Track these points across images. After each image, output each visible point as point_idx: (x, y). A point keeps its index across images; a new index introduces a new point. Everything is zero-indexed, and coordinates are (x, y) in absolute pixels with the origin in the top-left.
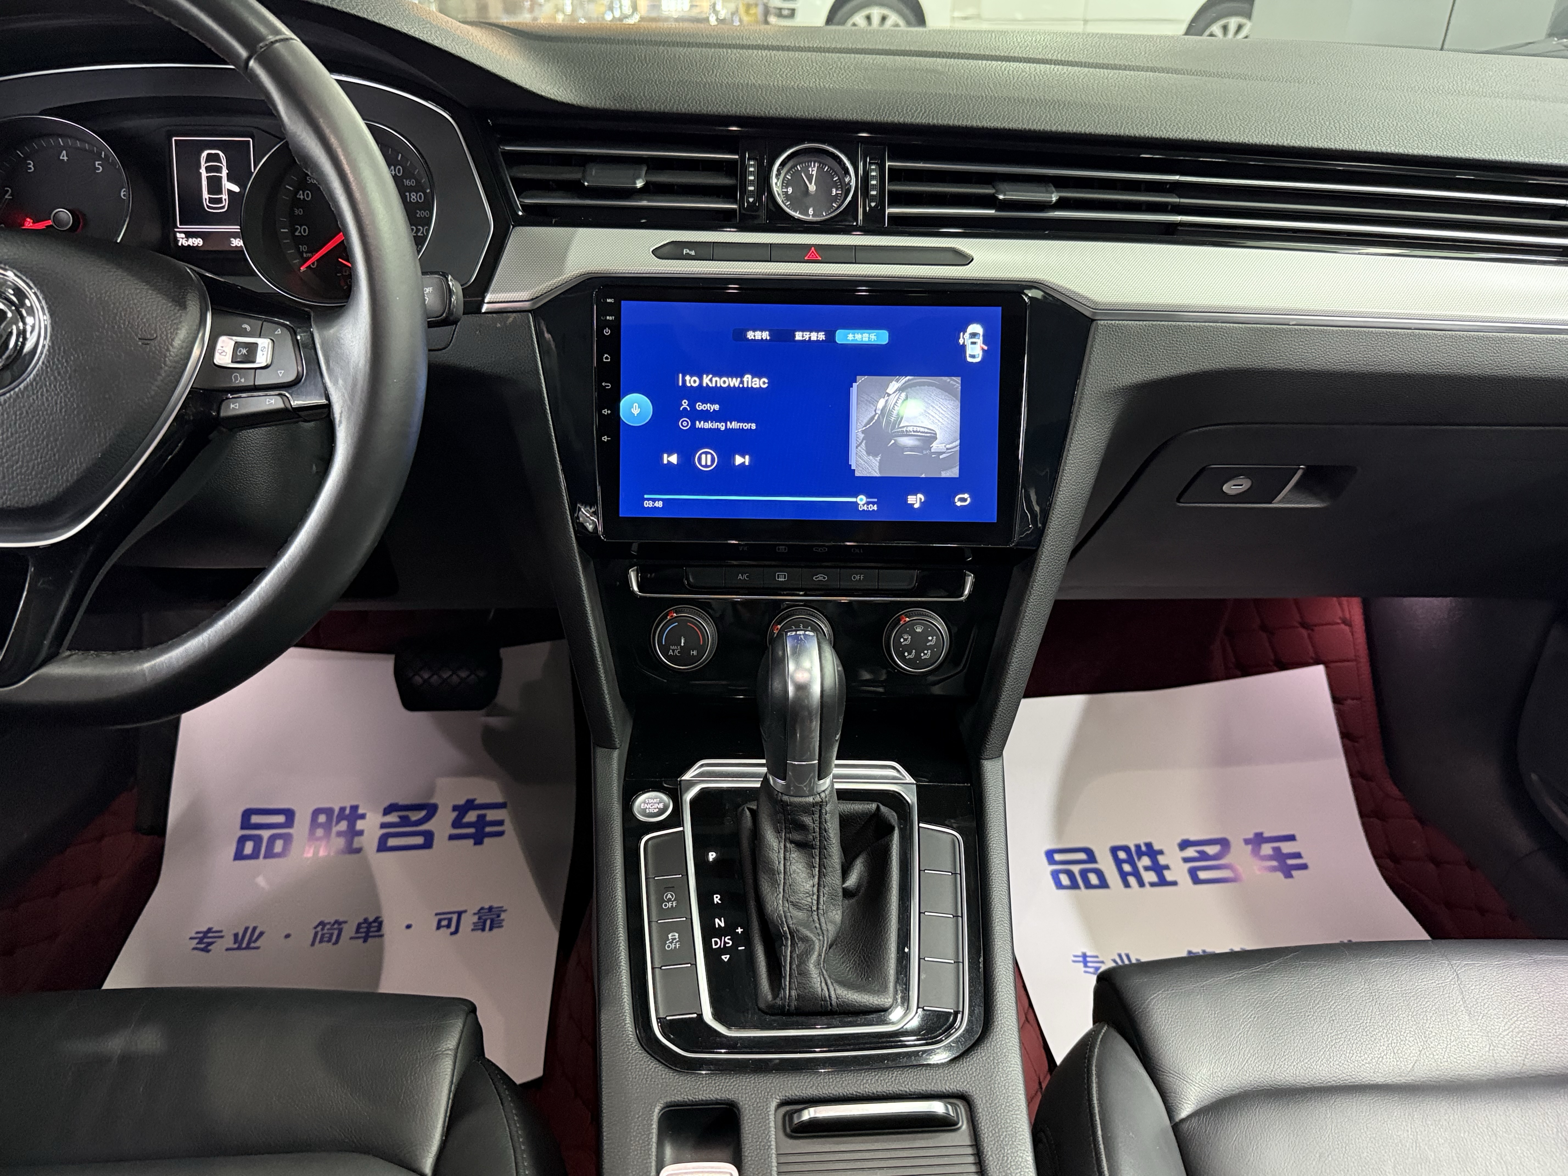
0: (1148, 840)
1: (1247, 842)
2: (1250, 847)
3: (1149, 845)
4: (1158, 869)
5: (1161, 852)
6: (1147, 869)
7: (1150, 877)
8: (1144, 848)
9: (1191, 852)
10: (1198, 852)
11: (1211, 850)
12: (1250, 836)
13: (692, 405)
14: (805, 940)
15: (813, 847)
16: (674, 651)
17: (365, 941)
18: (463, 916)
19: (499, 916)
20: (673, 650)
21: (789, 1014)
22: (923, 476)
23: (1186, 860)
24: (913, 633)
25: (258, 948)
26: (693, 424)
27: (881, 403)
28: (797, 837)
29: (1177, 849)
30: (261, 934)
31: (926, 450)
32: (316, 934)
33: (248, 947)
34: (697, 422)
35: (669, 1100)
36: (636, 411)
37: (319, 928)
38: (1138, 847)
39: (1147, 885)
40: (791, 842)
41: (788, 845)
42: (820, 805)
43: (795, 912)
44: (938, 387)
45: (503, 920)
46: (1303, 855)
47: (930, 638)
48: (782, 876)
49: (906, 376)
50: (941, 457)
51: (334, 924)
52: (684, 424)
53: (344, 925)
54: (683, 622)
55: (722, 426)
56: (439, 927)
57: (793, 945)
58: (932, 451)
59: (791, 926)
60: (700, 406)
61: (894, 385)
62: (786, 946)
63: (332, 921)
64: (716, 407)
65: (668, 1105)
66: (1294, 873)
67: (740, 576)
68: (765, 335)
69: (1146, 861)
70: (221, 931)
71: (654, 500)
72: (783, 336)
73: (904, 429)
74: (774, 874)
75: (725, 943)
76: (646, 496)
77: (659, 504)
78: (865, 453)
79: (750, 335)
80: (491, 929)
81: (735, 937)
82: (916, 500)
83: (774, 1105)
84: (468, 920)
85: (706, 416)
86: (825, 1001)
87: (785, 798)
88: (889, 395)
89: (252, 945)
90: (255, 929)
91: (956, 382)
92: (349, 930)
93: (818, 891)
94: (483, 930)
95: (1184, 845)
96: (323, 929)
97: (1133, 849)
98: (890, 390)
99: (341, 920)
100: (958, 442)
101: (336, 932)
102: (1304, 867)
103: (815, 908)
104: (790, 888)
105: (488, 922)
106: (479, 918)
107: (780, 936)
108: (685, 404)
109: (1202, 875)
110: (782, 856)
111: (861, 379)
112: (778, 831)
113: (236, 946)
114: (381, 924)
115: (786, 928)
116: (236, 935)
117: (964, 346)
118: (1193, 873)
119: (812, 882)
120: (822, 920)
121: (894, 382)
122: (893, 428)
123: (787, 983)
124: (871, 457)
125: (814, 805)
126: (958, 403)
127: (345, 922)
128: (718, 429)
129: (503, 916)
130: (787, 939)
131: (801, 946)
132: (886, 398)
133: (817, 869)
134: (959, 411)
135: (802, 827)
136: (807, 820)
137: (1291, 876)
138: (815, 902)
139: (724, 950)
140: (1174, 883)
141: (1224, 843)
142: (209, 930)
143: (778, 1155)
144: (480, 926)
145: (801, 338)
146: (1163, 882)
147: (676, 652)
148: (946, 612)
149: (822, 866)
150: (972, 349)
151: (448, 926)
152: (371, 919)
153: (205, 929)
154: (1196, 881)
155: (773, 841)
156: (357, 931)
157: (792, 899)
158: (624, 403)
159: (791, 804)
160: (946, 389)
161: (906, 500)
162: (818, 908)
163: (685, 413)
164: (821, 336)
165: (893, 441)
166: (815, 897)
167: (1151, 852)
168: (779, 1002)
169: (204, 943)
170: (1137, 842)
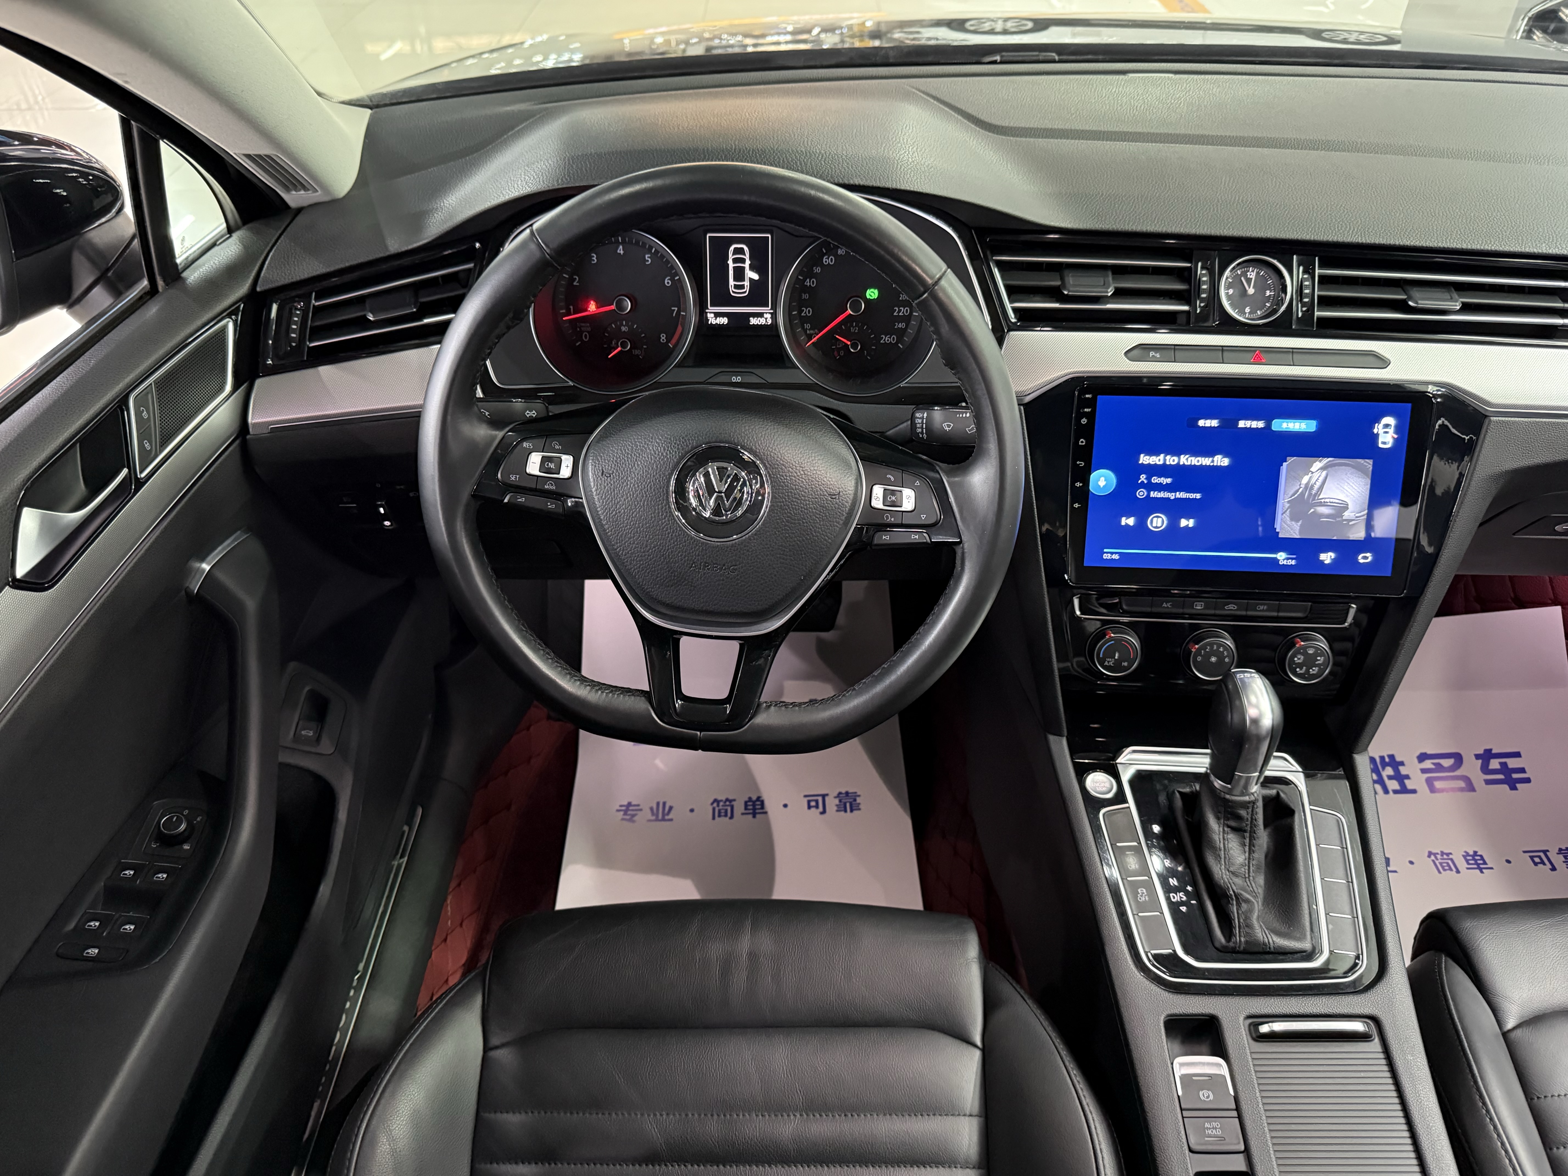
0: (1391, 753)
1: (1477, 757)
2: (1480, 761)
3: (1392, 757)
4: (1400, 778)
5: (1402, 763)
6: (1390, 778)
7: (1393, 785)
8: (1387, 760)
9: (1428, 764)
10: (1433, 764)
11: (1447, 763)
12: (1481, 752)
13: (1149, 478)
14: (1247, 901)
15: (1245, 831)
16: (1110, 662)
17: (754, 817)
18: (827, 798)
19: (855, 800)
20: (1108, 662)
21: (1239, 952)
22: (1335, 538)
23: (1424, 771)
24: (1305, 654)
25: (671, 820)
26: (1149, 494)
27: (1305, 480)
28: (1233, 823)
29: (1416, 760)
30: (671, 808)
31: (1339, 517)
32: (714, 809)
33: (663, 820)
34: (1152, 493)
35: (1170, 1013)
36: (1102, 483)
37: (715, 805)
38: (1382, 758)
39: (1391, 792)
40: (1228, 826)
41: (1226, 829)
42: (1254, 803)
43: (1236, 880)
44: (1353, 467)
45: (859, 804)
46: (1527, 769)
47: (1319, 658)
48: (1222, 852)
49: (1328, 457)
50: (1350, 523)
51: (725, 802)
52: (1141, 493)
53: (733, 803)
54: (1118, 641)
55: (1172, 496)
56: (809, 807)
57: (1239, 905)
58: (1344, 518)
59: (1236, 891)
60: (1155, 480)
61: (1318, 464)
62: (1232, 905)
63: (724, 799)
64: (1169, 480)
65: (1168, 1016)
66: (1518, 785)
67: (1165, 605)
68: (1214, 423)
69: (1389, 771)
70: (638, 805)
71: (1112, 553)
72: (1229, 424)
73: (1323, 501)
74: (1216, 850)
75: (1181, 897)
76: (1105, 550)
77: (1116, 557)
78: (1288, 519)
79: (1201, 423)
80: (852, 811)
81: (1187, 893)
82: (1327, 557)
83: (1241, 1019)
84: (832, 803)
85: (1160, 487)
86: (1266, 945)
87: (1228, 797)
88: (1313, 473)
89: (667, 817)
90: (664, 804)
91: (1368, 464)
92: (739, 807)
93: (1249, 863)
94: (846, 811)
95: (1422, 757)
96: (718, 806)
97: (1378, 760)
98: (1313, 469)
99: (731, 798)
100: (1366, 512)
101: (729, 809)
102: (1528, 780)
103: (1247, 876)
104: (1229, 861)
105: (848, 805)
106: (840, 801)
107: (1227, 897)
108: (1143, 478)
109: (1438, 784)
110: (1221, 837)
111: (1290, 460)
112: (1218, 818)
113: (654, 818)
114: (762, 802)
115: (1231, 892)
116: (651, 809)
117: (1377, 435)
118: (1430, 782)
119: (1244, 857)
120: (1254, 885)
121: (1317, 463)
122: (1314, 499)
123: (1237, 932)
124: (1293, 523)
125: (1249, 802)
126: (1369, 481)
127: (734, 800)
128: (1168, 499)
129: (859, 800)
130: (1232, 899)
131: (1244, 906)
132: (1310, 475)
133: (1247, 847)
134: (1369, 486)
135: (1239, 818)
136: (1243, 813)
137: (1515, 788)
138: (1247, 871)
139: (1182, 903)
140: (1414, 791)
141: (1458, 758)
142: (629, 804)
143: (1251, 1053)
144: (842, 808)
145: (1244, 426)
146: (1404, 790)
147: (1111, 663)
148: (1331, 637)
149: (1251, 845)
150: (1385, 437)
151: (817, 807)
152: (754, 798)
153: (625, 803)
154: (1432, 790)
155: (1214, 824)
156: (746, 809)
157: (1231, 869)
158: (1094, 476)
159: (1232, 801)
160: (1361, 469)
161: (1318, 556)
162: (1249, 876)
163: (1142, 485)
164: (1260, 424)
165: (1312, 510)
166: (1247, 867)
167: (1394, 762)
168: (1231, 944)
169: (629, 815)
170: (1382, 754)
